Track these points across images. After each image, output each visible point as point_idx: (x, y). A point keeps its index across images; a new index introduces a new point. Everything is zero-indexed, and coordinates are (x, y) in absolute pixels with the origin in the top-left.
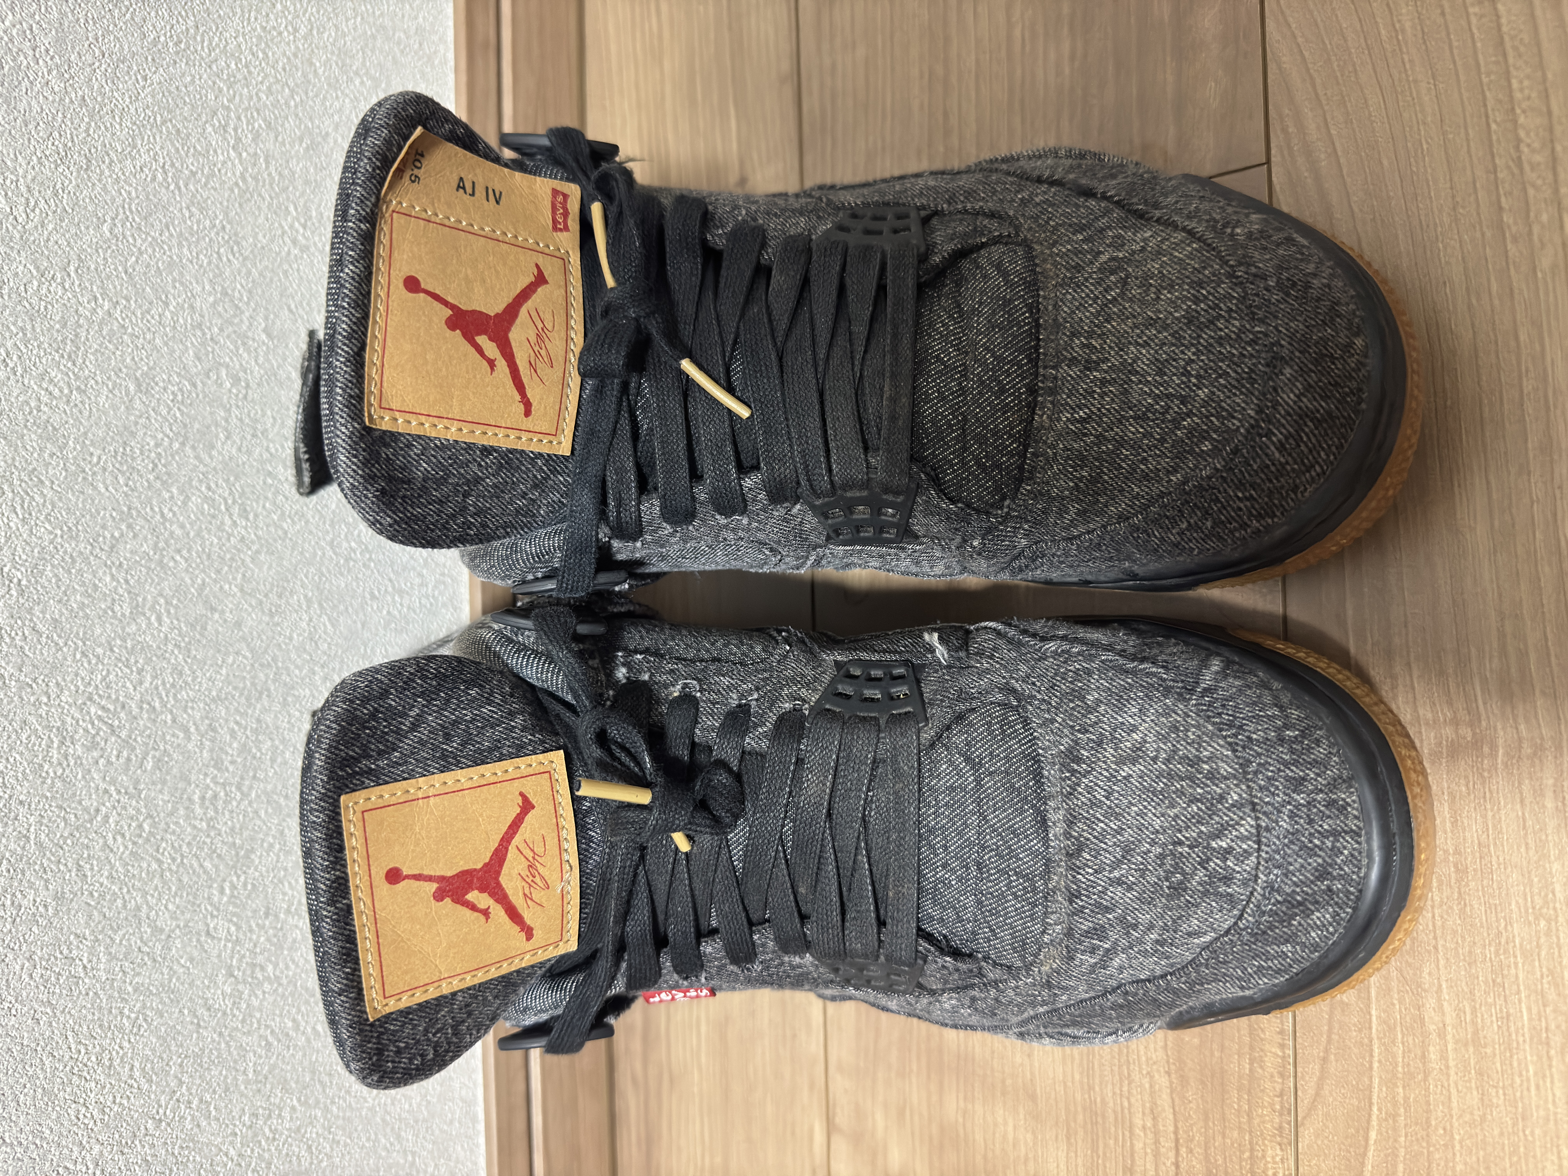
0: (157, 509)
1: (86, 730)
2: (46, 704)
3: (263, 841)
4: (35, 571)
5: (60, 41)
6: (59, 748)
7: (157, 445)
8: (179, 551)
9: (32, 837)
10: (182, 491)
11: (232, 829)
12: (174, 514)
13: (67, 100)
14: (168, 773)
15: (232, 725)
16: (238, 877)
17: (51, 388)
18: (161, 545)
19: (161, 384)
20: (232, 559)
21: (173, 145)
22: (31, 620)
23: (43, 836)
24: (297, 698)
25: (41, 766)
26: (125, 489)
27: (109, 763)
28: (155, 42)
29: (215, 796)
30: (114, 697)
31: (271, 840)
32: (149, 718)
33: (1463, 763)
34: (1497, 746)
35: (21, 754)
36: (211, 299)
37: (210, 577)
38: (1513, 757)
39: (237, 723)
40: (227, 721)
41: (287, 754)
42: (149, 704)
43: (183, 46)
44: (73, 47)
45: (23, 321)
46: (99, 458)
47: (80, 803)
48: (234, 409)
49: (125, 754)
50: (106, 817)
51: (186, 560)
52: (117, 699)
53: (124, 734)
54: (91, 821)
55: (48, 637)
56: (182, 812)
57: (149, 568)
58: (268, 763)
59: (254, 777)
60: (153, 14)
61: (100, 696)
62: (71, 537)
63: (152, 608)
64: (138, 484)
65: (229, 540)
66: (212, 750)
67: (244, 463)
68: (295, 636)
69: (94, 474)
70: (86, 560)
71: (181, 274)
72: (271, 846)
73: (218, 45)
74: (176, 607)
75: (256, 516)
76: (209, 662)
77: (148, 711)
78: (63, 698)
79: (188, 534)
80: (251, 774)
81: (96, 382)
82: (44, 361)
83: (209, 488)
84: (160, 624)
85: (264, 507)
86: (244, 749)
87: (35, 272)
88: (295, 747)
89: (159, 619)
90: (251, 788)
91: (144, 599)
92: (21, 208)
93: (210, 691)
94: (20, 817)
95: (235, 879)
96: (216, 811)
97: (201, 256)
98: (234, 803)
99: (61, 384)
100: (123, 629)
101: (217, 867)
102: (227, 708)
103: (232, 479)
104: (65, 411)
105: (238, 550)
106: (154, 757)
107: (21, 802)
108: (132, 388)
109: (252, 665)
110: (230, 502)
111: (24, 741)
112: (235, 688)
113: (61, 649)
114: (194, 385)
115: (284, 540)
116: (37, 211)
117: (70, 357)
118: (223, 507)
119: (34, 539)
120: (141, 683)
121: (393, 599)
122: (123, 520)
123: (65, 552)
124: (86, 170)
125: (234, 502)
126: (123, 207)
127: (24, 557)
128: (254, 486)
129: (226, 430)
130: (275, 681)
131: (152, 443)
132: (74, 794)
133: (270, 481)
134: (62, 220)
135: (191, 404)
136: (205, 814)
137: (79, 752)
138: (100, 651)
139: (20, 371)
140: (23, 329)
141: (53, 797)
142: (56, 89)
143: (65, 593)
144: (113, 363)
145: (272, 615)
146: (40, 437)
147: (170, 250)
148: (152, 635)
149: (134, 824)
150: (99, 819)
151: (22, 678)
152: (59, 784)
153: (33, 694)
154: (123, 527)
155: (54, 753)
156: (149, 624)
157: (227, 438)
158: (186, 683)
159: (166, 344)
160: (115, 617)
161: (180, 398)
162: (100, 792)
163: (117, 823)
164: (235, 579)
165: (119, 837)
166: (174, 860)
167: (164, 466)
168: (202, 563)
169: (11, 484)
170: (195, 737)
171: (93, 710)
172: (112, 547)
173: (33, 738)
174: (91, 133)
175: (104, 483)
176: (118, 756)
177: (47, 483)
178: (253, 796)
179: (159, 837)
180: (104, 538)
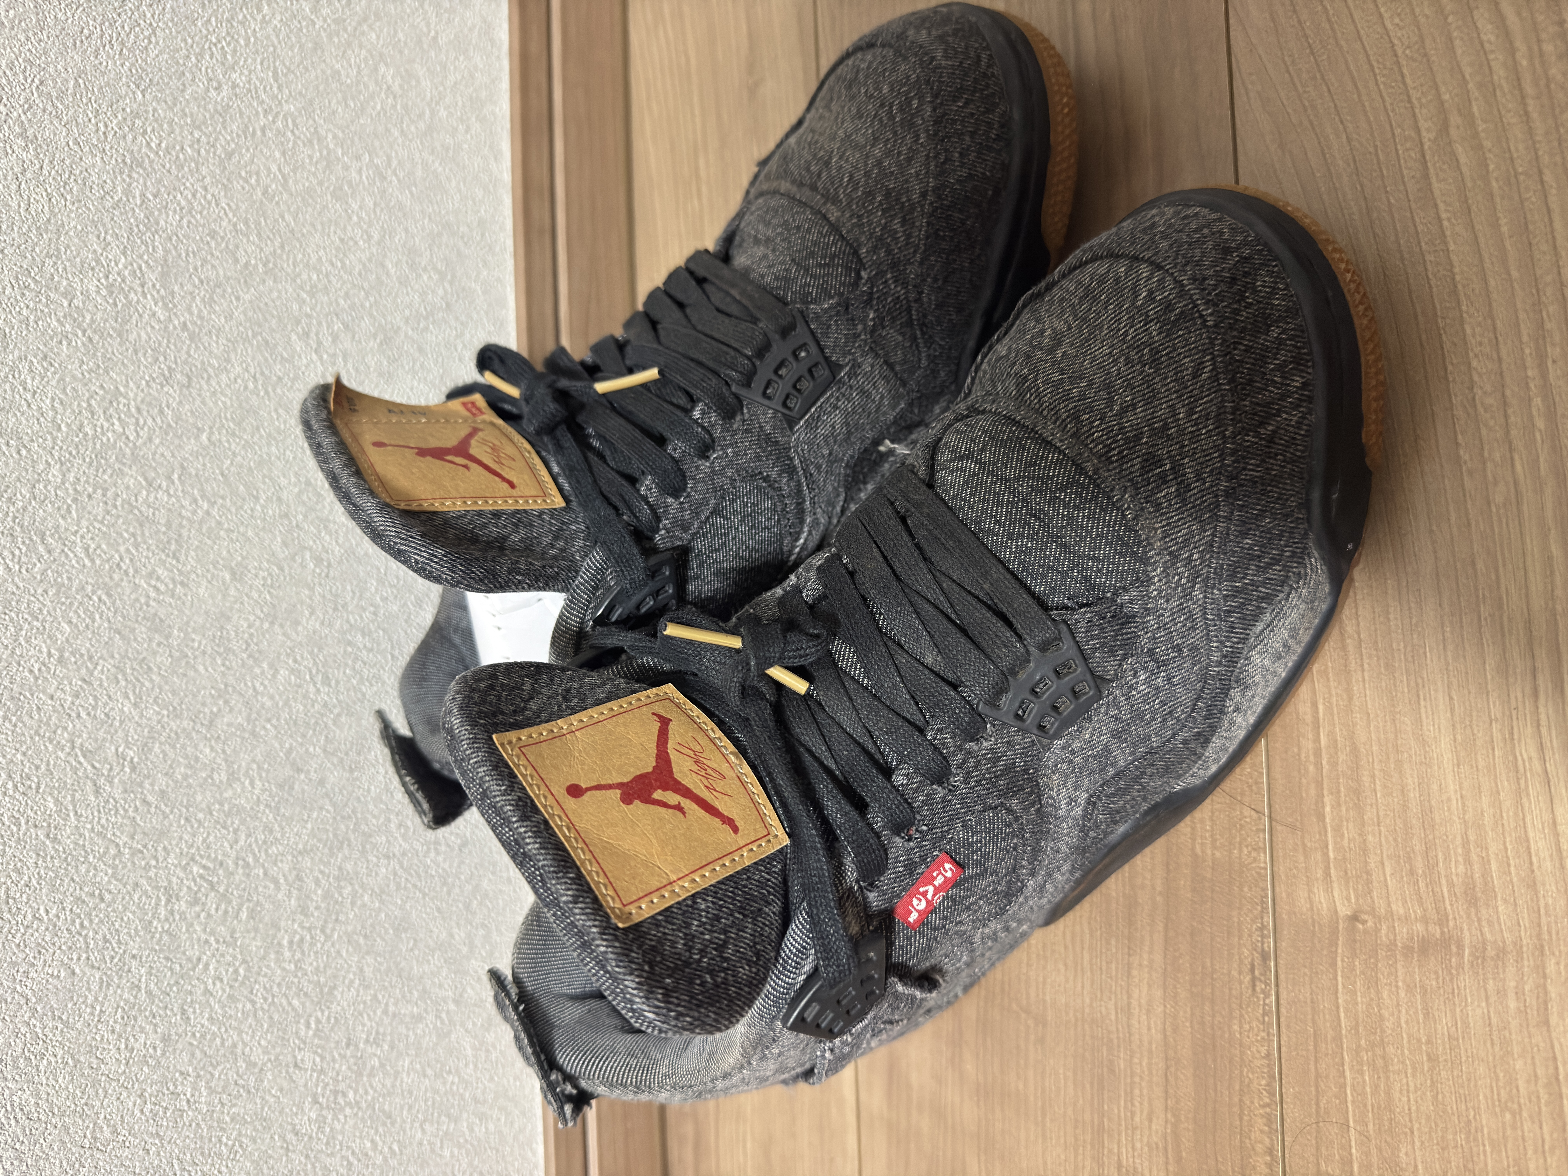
0: (249, 684)
1: (189, 888)
2: (155, 867)
3: (344, 978)
4: (145, 749)
5: (164, 275)
6: (166, 905)
7: (250, 627)
8: (269, 720)
9: (143, 986)
10: (271, 666)
11: (317, 969)
12: (265, 687)
13: (171, 327)
14: (260, 921)
15: (316, 874)
16: (323, 1012)
17: (159, 585)
18: (254, 716)
19: (253, 571)
20: (317, 723)
21: (263, 356)
22: (142, 793)
23: (152, 986)
24: (374, 846)
25: (150, 922)
26: (223, 669)
27: (209, 916)
28: (247, 264)
29: (302, 940)
30: (213, 856)
31: (351, 976)
32: (244, 874)
35: (134, 913)
36: (296, 490)
37: (297, 741)
39: (321, 872)
40: (312, 870)
41: (366, 898)
42: (244, 860)
43: (271, 265)
44: (176, 280)
45: (134, 527)
46: (200, 643)
47: (184, 953)
48: (317, 587)
49: (223, 906)
50: (207, 965)
51: (275, 727)
52: (216, 857)
53: (221, 889)
54: (194, 969)
55: (156, 807)
56: (273, 956)
57: (243, 738)
58: (349, 906)
59: (337, 920)
60: (245, 241)
61: (202, 857)
62: (176, 716)
63: (247, 774)
64: (234, 663)
65: (313, 706)
66: (299, 899)
67: (326, 636)
68: (373, 788)
69: (195, 658)
70: (188, 736)
71: (270, 470)
72: (352, 982)
73: (302, 260)
74: (268, 771)
75: (337, 682)
76: (296, 818)
77: (243, 867)
78: (170, 861)
79: (277, 704)
80: (334, 917)
81: (198, 575)
82: (152, 561)
83: (295, 661)
84: (253, 787)
85: (344, 673)
86: (327, 895)
87: (144, 483)
88: (373, 890)
89: (252, 783)
90: (333, 930)
91: (239, 766)
92: (132, 428)
93: (297, 844)
94: (133, 969)
95: (319, 1014)
96: (303, 953)
97: (288, 453)
98: (319, 945)
99: (167, 580)
100: (221, 794)
101: (303, 1004)
102: (312, 859)
103: (316, 650)
104: (170, 604)
105: (322, 715)
106: (248, 908)
107: (134, 957)
108: (228, 577)
109: (335, 818)
110: (314, 671)
111: (136, 901)
112: (319, 840)
113: (167, 817)
114: (281, 569)
115: (362, 702)
116: (146, 429)
117: (174, 554)
118: (308, 677)
119: (144, 721)
120: (236, 842)
122: (220, 696)
123: (171, 730)
124: (188, 387)
125: (318, 670)
126: (220, 417)
127: (136, 737)
128: (335, 655)
129: (310, 606)
130: (354, 831)
131: (245, 625)
132: (179, 946)
133: (349, 649)
134: (167, 434)
135: (279, 587)
136: (293, 956)
137: (183, 908)
138: (201, 816)
139: (131, 571)
140: (134, 535)
141: (161, 950)
142: (162, 318)
143: (171, 767)
144: (211, 556)
145: (351, 770)
146: (149, 629)
147: (260, 450)
148: (247, 798)
149: (231, 970)
150: (201, 966)
151: (135, 845)
152: (166, 938)
153: (144, 859)
154: (221, 702)
155: (162, 910)
156: (243, 789)
157: (311, 614)
158: (276, 839)
159: (257, 535)
160: (213, 784)
161: (269, 582)
162: (202, 943)
163: (216, 970)
164: (318, 741)
165: (218, 982)
166: (265, 999)
167: (256, 644)
168: (289, 729)
169: (124, 674)
170: (284, 887)
171: (195, 869)
172: (211, 722)
173: (144, 898)
174: (192, 353)
175: (204, 665)
176: (217, 909)
177: (155, 669)
178: (336, 936)
179: (252, 980)
180: (205, 714)
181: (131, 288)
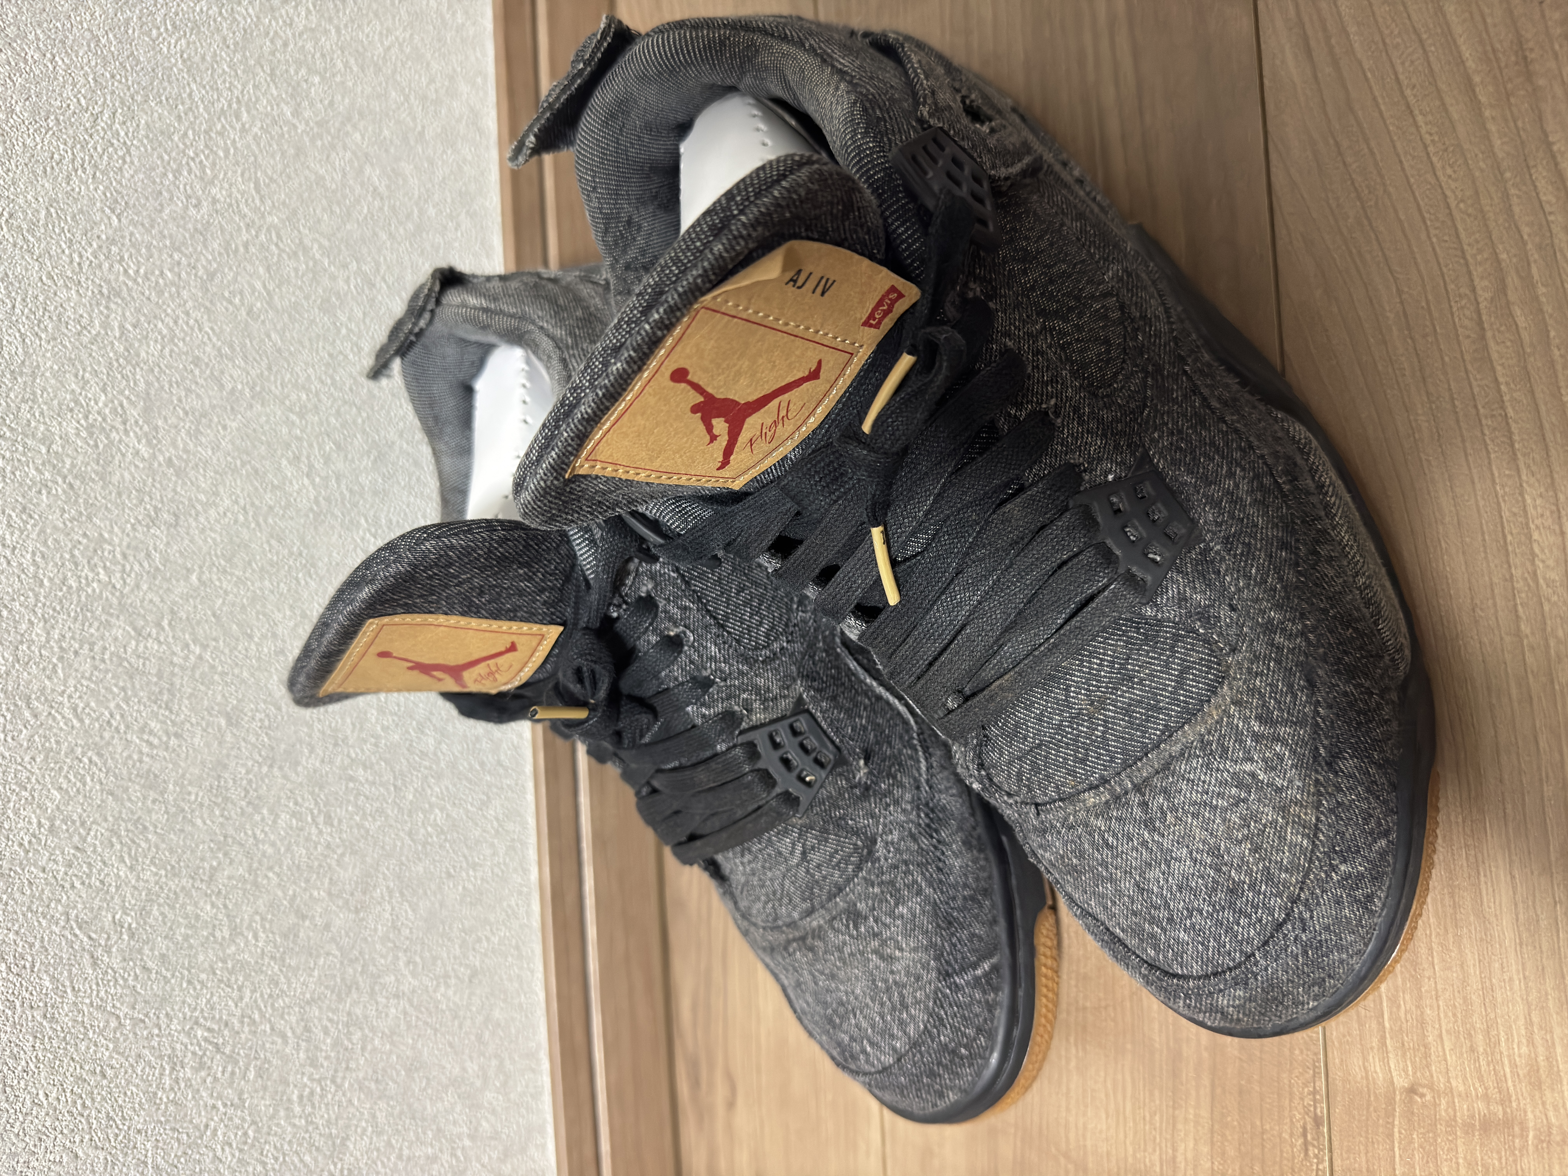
0: (250, 832)
1: (194, 1053)
2: (158, 1036)
3: (357, 1126)
4: (143, 913)
5: (147, 410)
6: (171, 1074)
7: (248, 773)
8: (270, 868)
9: (150, 1161)
10: (271, 811)
11: (329, 1121)
12: (266, 834)
13: (156, 465)
14: (268, 1079)
15: (325, 1022)
16: (335, 1165)
17: (151, 739)
18: (255, 865)
19: (250, 714)
20: (320, 866)
21: (253, 485)
22: (142, 960)
23: (159, 1159)
24: (384, 986)
25: (155, 1094)
26: (221, 820)
27: (216, 1079)
28: (233, 390)
29: (312, 1093)
30: (217, 1016)
31: (364, 1124)
32: (250, 1031)
33: (1495, 1139)
34: (1528, 1128)
35: (137, 1086)
36: (292, 624)
37: (300, 887)
38: (1542, 1141)
39: (330, 1020)
40: (320, 1020)
41: (377, 1041)
42: (250, 1017)
43: (258, 389)
44: (160, 414)
45: (124, 681)
46: (197, 795)
47: (191, 1122)
48: (316, 724)
49: (229, 1069)
50: (215, 1131)
51: (278, 875)
52: (221, 1018)
53: (227, 1051)
54: (201, 1138)
55: (157, 973)
56: (282, 1113)
57: (245, 890)
58: (359, 1051)
59: (347, 1068)
60: (230, 366)
61: (205, 1019)
62: (175, 875)
63: (249, 927)
64: (233, 813)
65: (316, 848)
66: (307, 1050)
67: (327, 773)
68: (380, 927)
69: (193, 811)
70: (188, 895)
71: (264, 606)
72: (364, 1130)
73: (290, 381)
74: (271, 921)
75: (340, 821)
76: (302, 967)
77: (248, 1025)
78: (173, 1027)
79: (279, 850)
80: (344, 1065)
81: (192, 725)
82: (144, 714)
83: (296, 803)
84: (257, 940)
85: (347, 810)
86: (336, 1043)
87: (133, 633)
88: (383, 1033)
89: (256, 937)
90: (344, 1078)
91: (242, 920)
92: (118, 575)
93: (303, 994)
94: (138, 1145)
95: (332, 1167)
96: (313, 1106)
97: (282, 585)
98: (330, 1096)
99: (160, 733)
100: (224, 952)
101: (316, 1160)
102: (320, 1008)
103: (317, 790)
104: (165, 758)
105: (326, 856)
106: (256, 1066)
107: (139, 1132)
108: (223, 722)
109: (342, 963)
110: (316, 812)
111: (139, 1073)
112: (327, 987)
113: (169, 982)
114: (279, 709)
115: (366, 839)
116: (133, 575)
117: (167, 705)
118: (309, 819)
119: (141, 883)
120: (241, 998)
121: (468, 874)
122: (219, 849)
123: (170, 890)
124: (175, 527)
125: (320, 811)
126: (210, 554)
127: (133, 902)
128: (337, 793)
129: (309, 744)
130: (362, 973)
131: (243, 771)
132: (186, 1115)
133: (351, 785)
134: (155, 578)
135: (277, 728)
136: (303, 1111)
137: (189, 1075)
138: (203, 976)
139: (122, 728)
140: (123, 689)
141: (167, 1121)
142: (146, 456)
143: (171, 928)
144: (206, 702)
145: (357, 911)
146: (143, 786)
147: (253, 585)
148: (250, 952)
149: (240, 1133)
150: (208, 1133)
151: (136, 1015)
152: (171, 1108)
153: (146, 1028)
154: (220, 855)
155: (167, 1081)
156: (247, 943)
157: (311, 752)
158: (282, 991)
159: (252, 675)
160: (215, 942)
161: (267, 723)
162: (209, 1108)
163: (225, 1134)
164: (323, 884)
165: (227, 1148)
166: (276, 1159)
167: (256, 790)
168: (292, 875)
169: (119, 837)
170: (291, 1040)
171: (199, 1033)
172: (211, 877)
173: (147, 1069)
174: (179, 489)
175: (202, 818)
176: (223, 1072)
177: (151, 828)
178: (346, 1085)
179: (262, 1141)
180: (204, 869)
181: (113, 427)
